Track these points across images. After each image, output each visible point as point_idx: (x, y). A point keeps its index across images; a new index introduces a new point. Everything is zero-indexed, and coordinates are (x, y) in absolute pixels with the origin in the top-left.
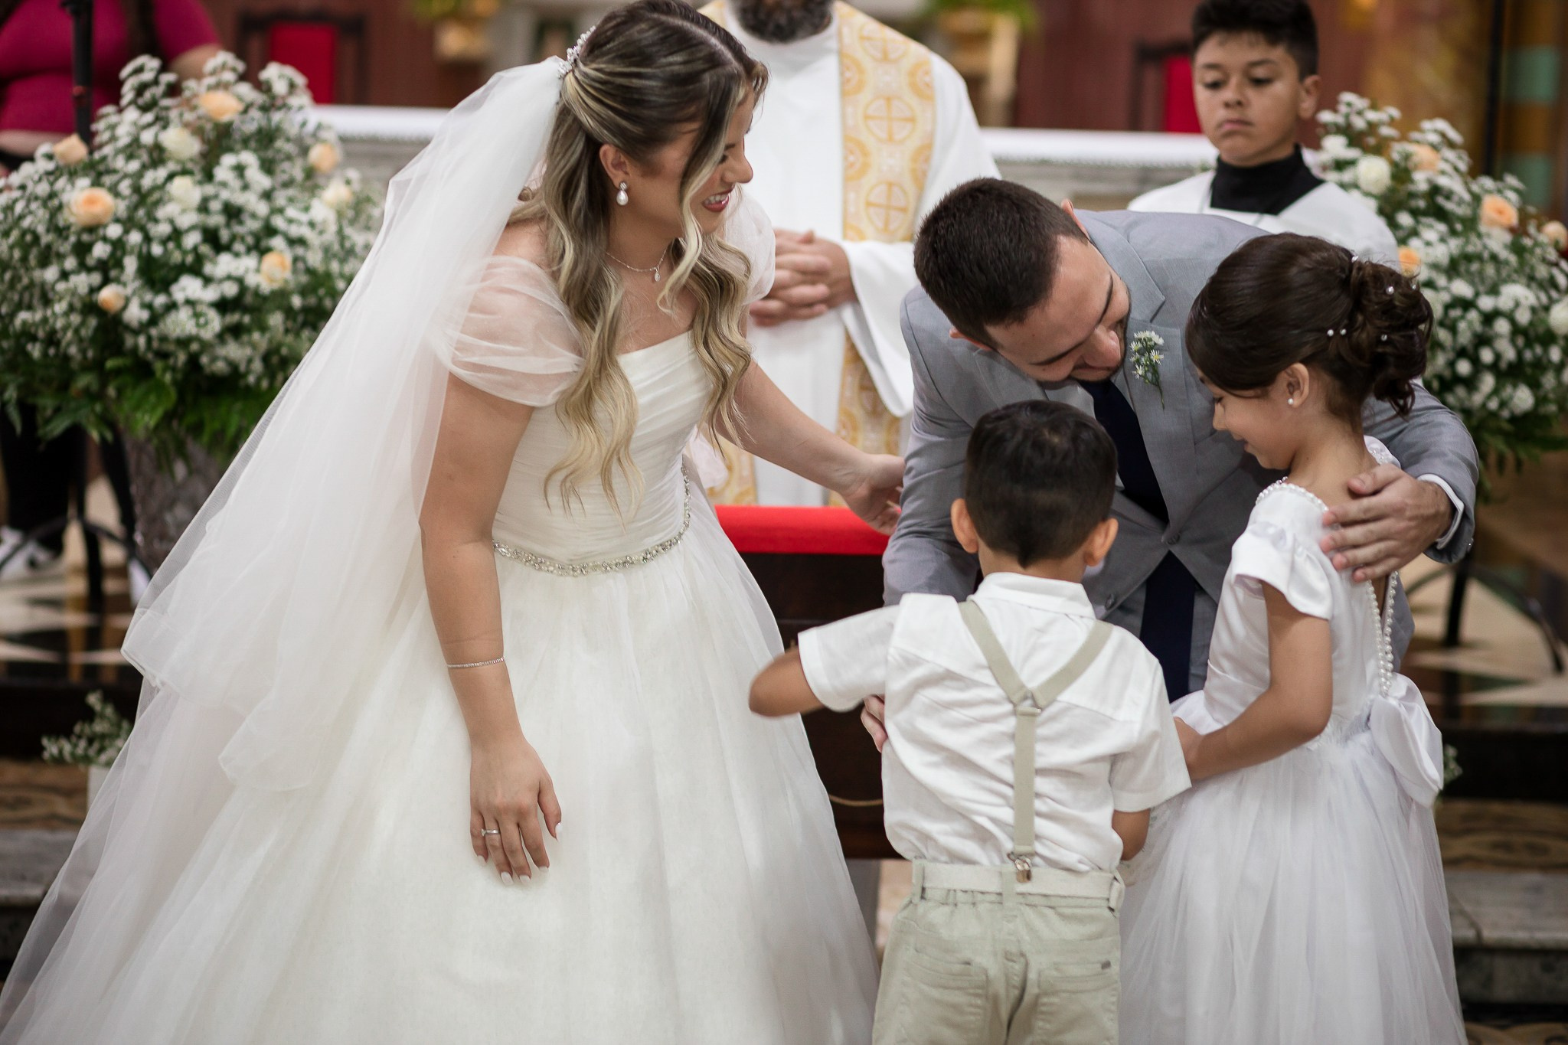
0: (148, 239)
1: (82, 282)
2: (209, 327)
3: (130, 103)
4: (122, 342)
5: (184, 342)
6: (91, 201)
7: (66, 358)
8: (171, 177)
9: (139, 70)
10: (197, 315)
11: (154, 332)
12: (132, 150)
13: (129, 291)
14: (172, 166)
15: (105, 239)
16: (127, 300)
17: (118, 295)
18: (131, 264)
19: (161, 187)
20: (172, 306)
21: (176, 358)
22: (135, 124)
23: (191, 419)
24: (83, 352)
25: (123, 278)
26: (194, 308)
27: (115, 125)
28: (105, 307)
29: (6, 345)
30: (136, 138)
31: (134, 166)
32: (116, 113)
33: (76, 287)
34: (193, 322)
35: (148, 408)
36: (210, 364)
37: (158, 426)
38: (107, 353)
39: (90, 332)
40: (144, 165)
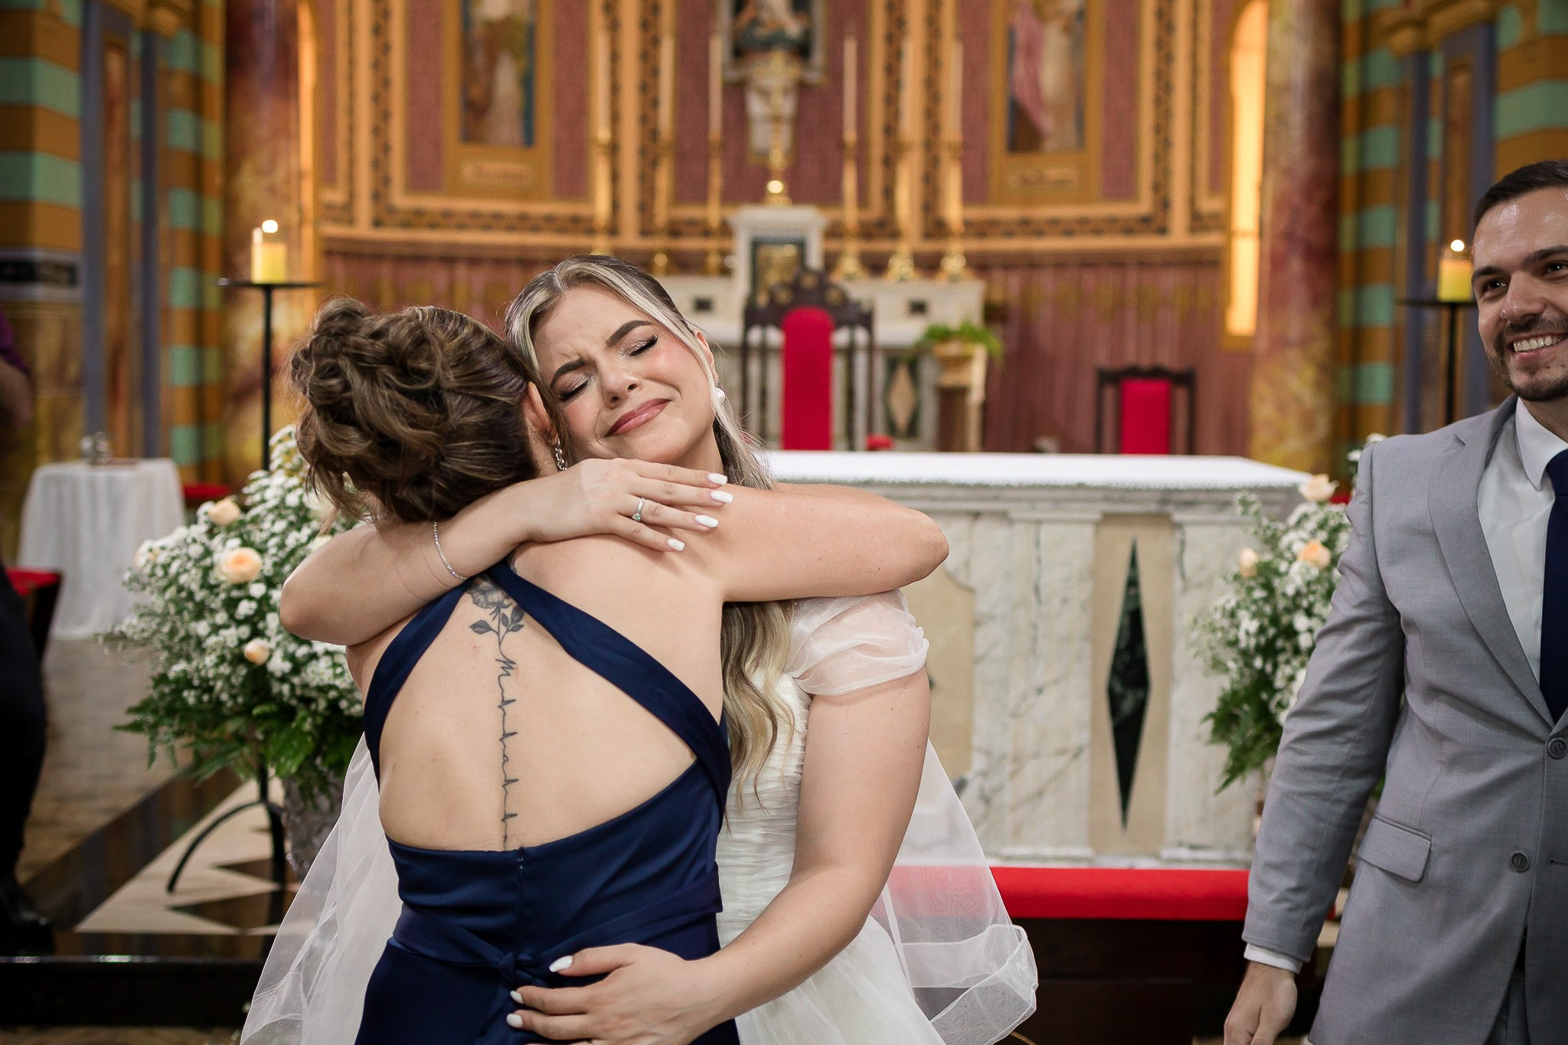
1: (231, 635)
3: (280, 467)
4: (270, 689)
5: (323, 690)
6: (239, 561)
7: (219, 703)
8: (312, 536)
9: (288, 437)
10: (334, 665)
12: (280, 509)
13: (272, 644)
14: (314, 526)
15: (250, 598)
16: (271, 652)
18: (275, 619)
19: (304, 546)
20: (312, 657)
22: (282, 486)
23: (332, 757)
25: (268, 633)
26: (333, 658)
27: (266, 487)
28: (251, 659)
29: (167, 690)
30: (283, 500)
31: (280, 526)
32: (263, 477)
33: (225, 642)
34: (331, 671)
35: (291, 753)
36: (349, 708)
37: (300, 768)
38: (255, 699)
39: (240, 680)
40: (291, 524)
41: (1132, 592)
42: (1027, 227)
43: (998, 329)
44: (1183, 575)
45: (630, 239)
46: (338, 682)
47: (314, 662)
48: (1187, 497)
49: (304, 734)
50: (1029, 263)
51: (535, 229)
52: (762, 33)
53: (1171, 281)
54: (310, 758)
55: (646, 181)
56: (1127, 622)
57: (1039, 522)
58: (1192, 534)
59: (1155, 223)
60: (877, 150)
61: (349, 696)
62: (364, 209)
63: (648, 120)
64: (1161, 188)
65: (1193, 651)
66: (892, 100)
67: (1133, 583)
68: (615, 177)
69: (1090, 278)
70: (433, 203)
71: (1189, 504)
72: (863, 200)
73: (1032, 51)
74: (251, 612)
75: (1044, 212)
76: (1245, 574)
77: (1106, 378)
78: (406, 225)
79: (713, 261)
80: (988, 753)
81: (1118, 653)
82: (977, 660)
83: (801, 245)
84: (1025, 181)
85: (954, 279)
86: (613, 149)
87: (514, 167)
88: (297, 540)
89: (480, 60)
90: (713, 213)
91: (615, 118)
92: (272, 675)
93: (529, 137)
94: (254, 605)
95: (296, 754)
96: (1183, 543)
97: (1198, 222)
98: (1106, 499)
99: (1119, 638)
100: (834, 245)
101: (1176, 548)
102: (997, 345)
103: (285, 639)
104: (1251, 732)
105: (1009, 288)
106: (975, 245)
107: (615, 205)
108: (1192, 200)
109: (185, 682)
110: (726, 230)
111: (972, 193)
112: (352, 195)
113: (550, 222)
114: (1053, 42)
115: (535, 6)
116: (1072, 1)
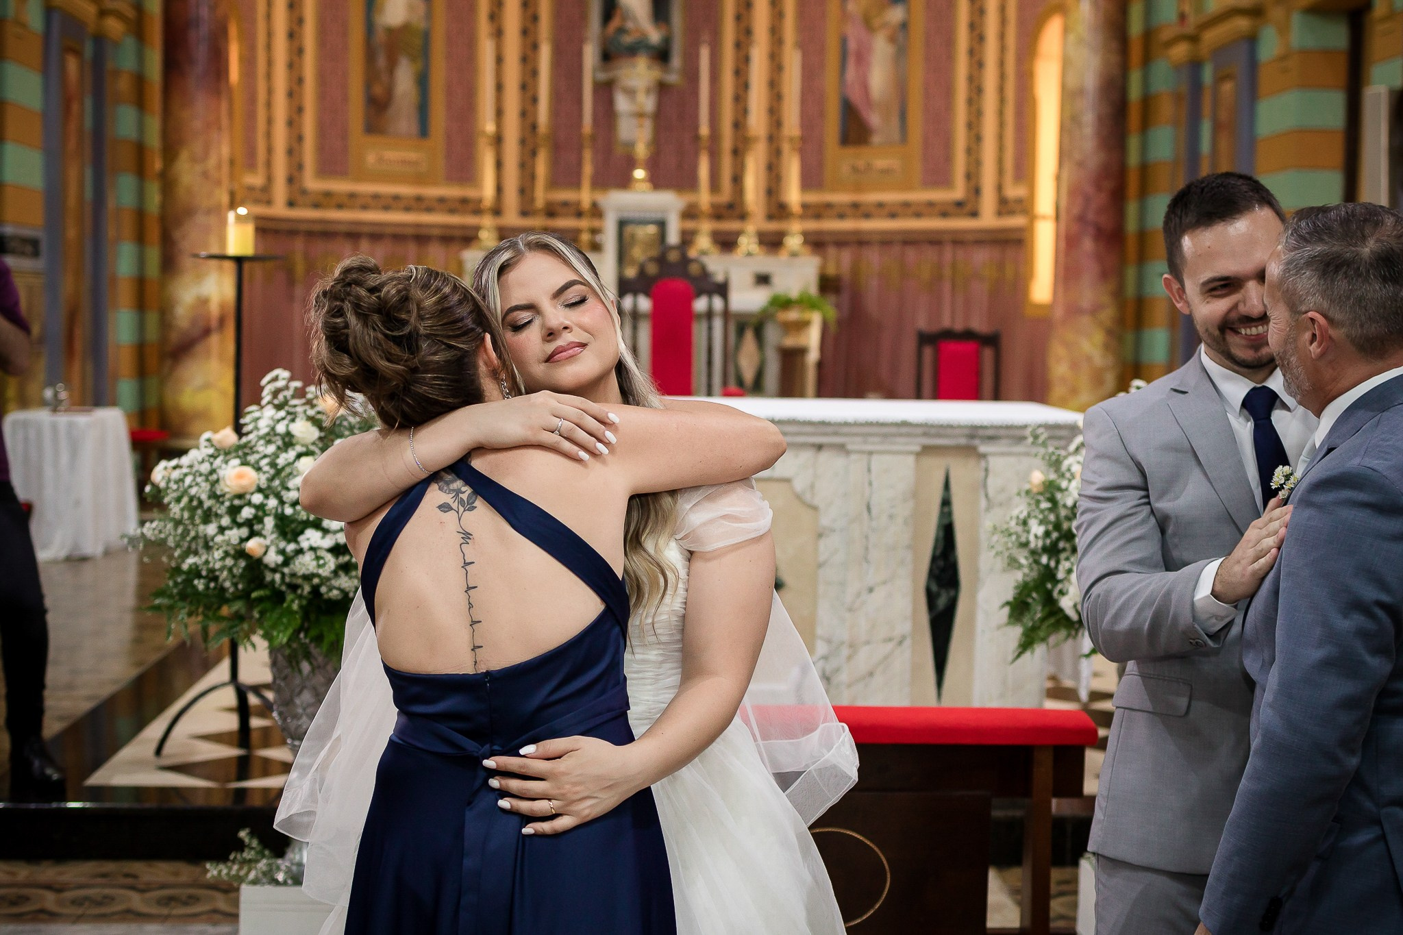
0: (282, 502)
1: (234, 535)
2: (327, 566)
3: (269, 403)
4: (263, 578)
5: (308, 578)
6: (240, 476)
7: (223, 590)
8: (299, 456)
9: (276, 379)
10: (318, 558)
11: (286, 570)
12: (268, 438)
13: (268, 541)
14: (299, 449)
15: (250, 504)
16: (267, 548)
17: (260, 545)
18: (269, 522)
19: (289, 464)
20: (300, 551)
21: (303, 590)
22: (272, 418)
23: (313, 633)
24: (235, 585)
25: (264, 532)
26: (316, 553)
27: (258, 419)
28: (251, 554)
29: (179, 580)
30: (273, 429)
31: (271, 449)
32: (257, 410)
33: (230, 539)
34: (315, 563)
35: (282, 628)
36: (327, 592)
37: (290, 640)
38: (252, 586)
39: (240, 571)
40: (279, 448)
41: (946, 510)
42: (857, 209)
43: (832, 298)
44: (987, 496)
45: (514, 218)
46: (321, 571)
47: (300, 556)
48: (990, 432)
49: (292, 612)
50: (859, 241)
51: (429, 210)
52: (627, 39)
53: (981, 257)
54: (297, 632)
55: (526, 168)
56: (941, 534)
57: (871, 453)
58: (995, 463)
59: (968, 208)
60: (727, 143)
61: (328, 583)
62: (280, 191)
63: (528, 116)
64: (972, 176)
65: (993, 552)
66: (740, 98)
67: (946, 502)
68: (499, 165)
69: (911, 253)
70: (340, 186)
71: (992, 438)
72: (715, 186)
73: (862, 58)
74: (250, 517)
75: (872, 197)
76: (1035, 490)
77: (925, 339)
78: (316, 206)
79: (585, 237)
80: (829, 641)
81: (934, 559)
82: (820, 566)
83: (662, 225)
84: (855, 170)
85: (794, 255)
86: (498, 140)
87: (412, 156)
88: (286, 459)
89: (382, 62)
90: (585, 196)
91: (499, 113)
92: (266, 566)
93: (424, 130)
94: (253, 511)
95: (286, 628)
96: (987, 470)
97: (1005, 206)
98: (925, 434)
99: (935, 548)
100: (690, 225)
101: (983, 474)
102: (832, 313)
103: (277, 538)
104: (1039, 615)
105: (841, 262)
106: (812, 225)
107: (499, 189)
108: (999, 188)
109: (195, 572)
110: (597, 211)
111: (810, 181)
112: (270, 179)
113: (442, 204)
114: (881, 50)
115: (429, 15)
116: (896, 14)
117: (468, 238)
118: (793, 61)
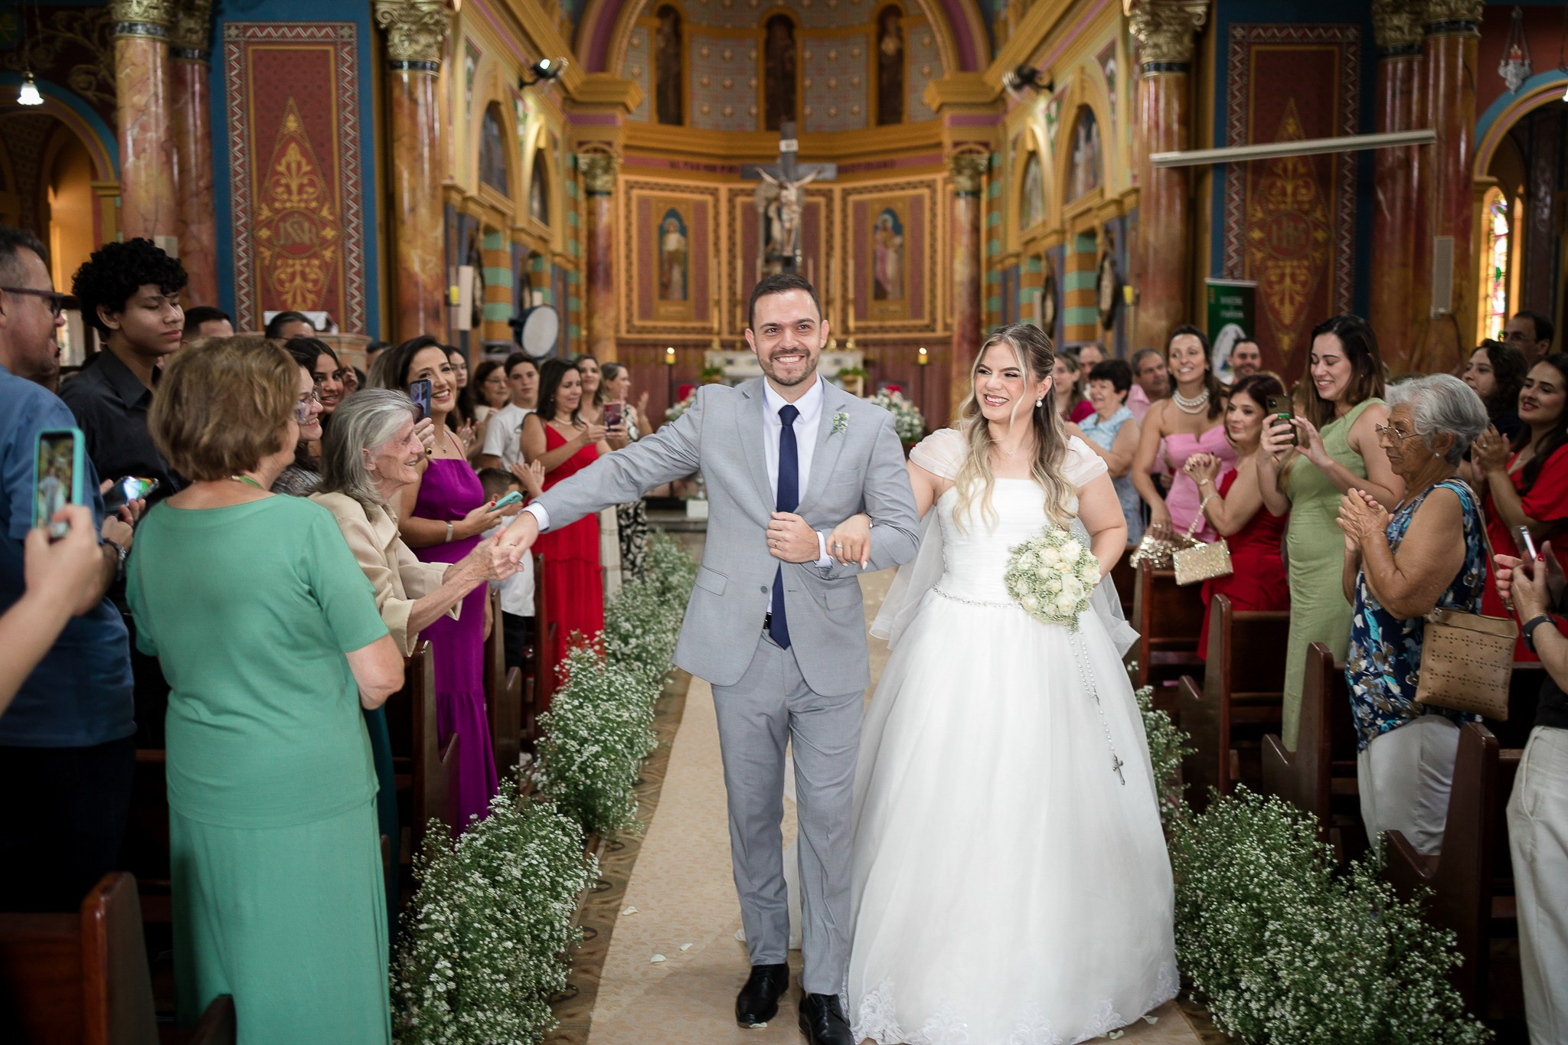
42: (883, 329)
45: (726, 336)
50: (882, 343)
51: (691, 333)
52: (776, 254)
55: (731, 313)
59: (930, 327)
62: (623, 327)
63: (731, 289)
64: (933, 314)
66: (828, 279)
68: (720, 311)
70: (649, 324)
73: (883, 260)
75: (889, 323)
78: (639, 332)
85: (852, 350)
86: (718, 303)
87: (679, 308)
89: (666, 267)
91: (719, 289)
93: (685, 297)
97: (947, 327)
105: (874, 353)
106: (861, 336)
107: (720, 323)
108: (944, 319)
111: (860, 316)
113: (694, 330)
114: (891, 256)
115: (687, 244)
116: (898, 240)
117: (707, 345)
118: (851, 263)
